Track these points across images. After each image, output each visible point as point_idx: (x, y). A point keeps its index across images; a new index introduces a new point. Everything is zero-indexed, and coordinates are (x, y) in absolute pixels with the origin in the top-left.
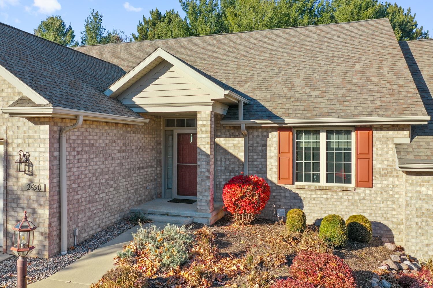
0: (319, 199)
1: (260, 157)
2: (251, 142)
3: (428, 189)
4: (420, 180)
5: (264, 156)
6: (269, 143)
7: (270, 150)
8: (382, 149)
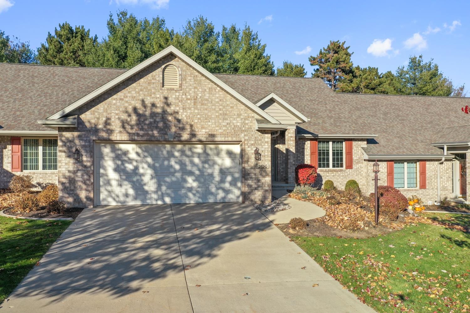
5: (303, 155)
6: (305, 147)
7: (306, 151)
8: (356, 150)
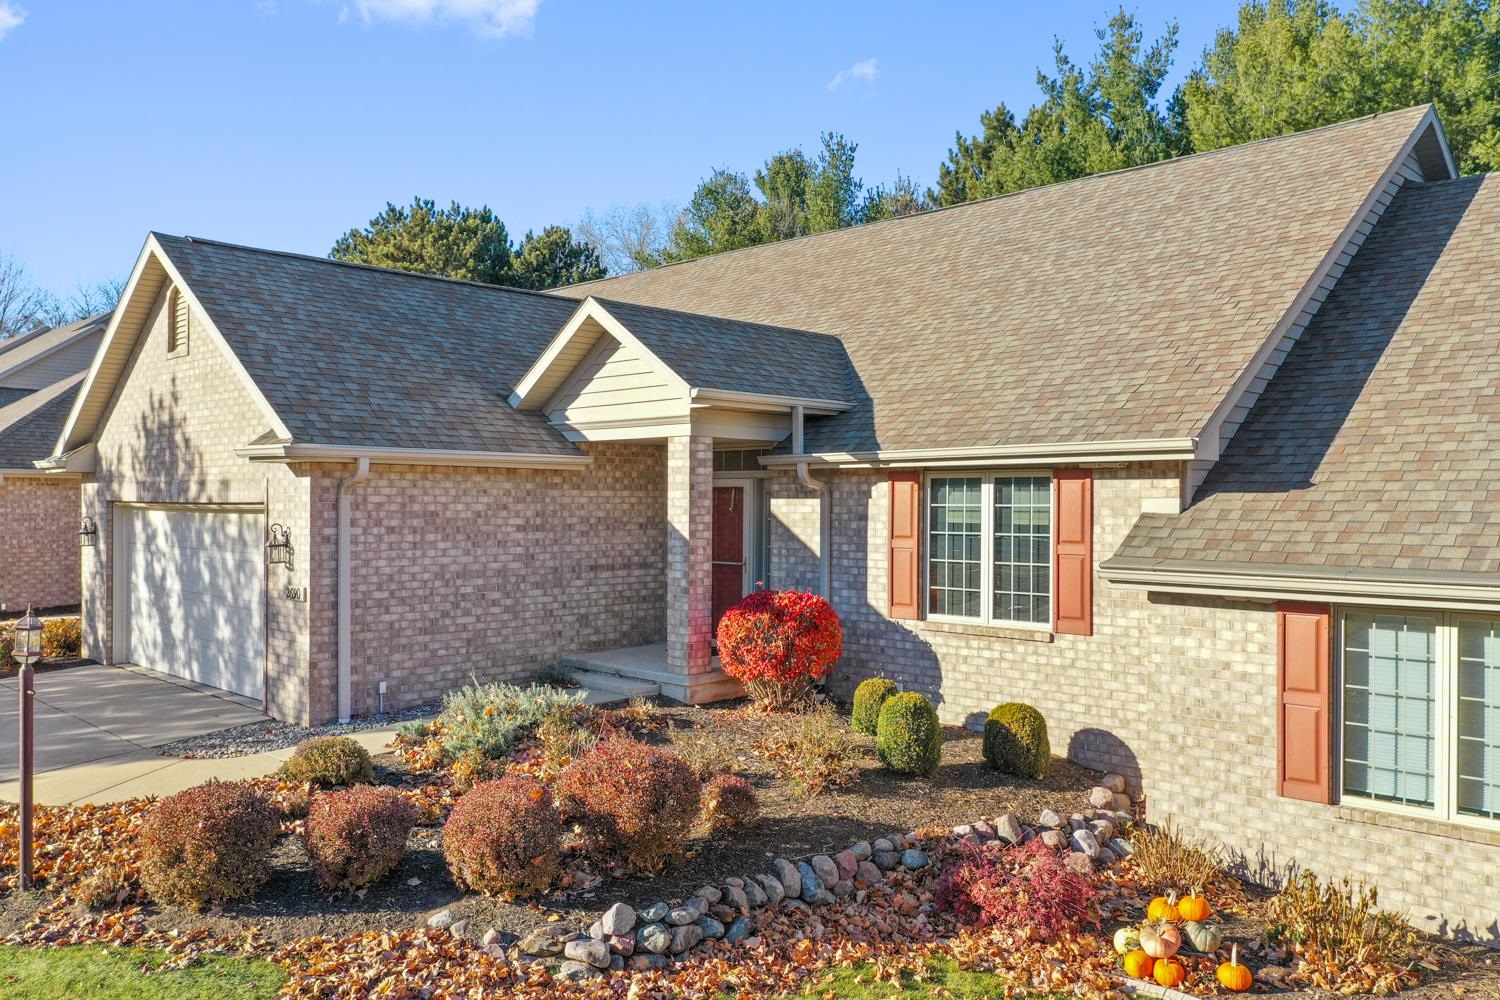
0: (976, 661)
1: (853, 547)
2: (836, 510)
3: (1201, 645)
4: (1181, 619)
5: (862, 547)
6: (872, 511)
7: (875, 529)
